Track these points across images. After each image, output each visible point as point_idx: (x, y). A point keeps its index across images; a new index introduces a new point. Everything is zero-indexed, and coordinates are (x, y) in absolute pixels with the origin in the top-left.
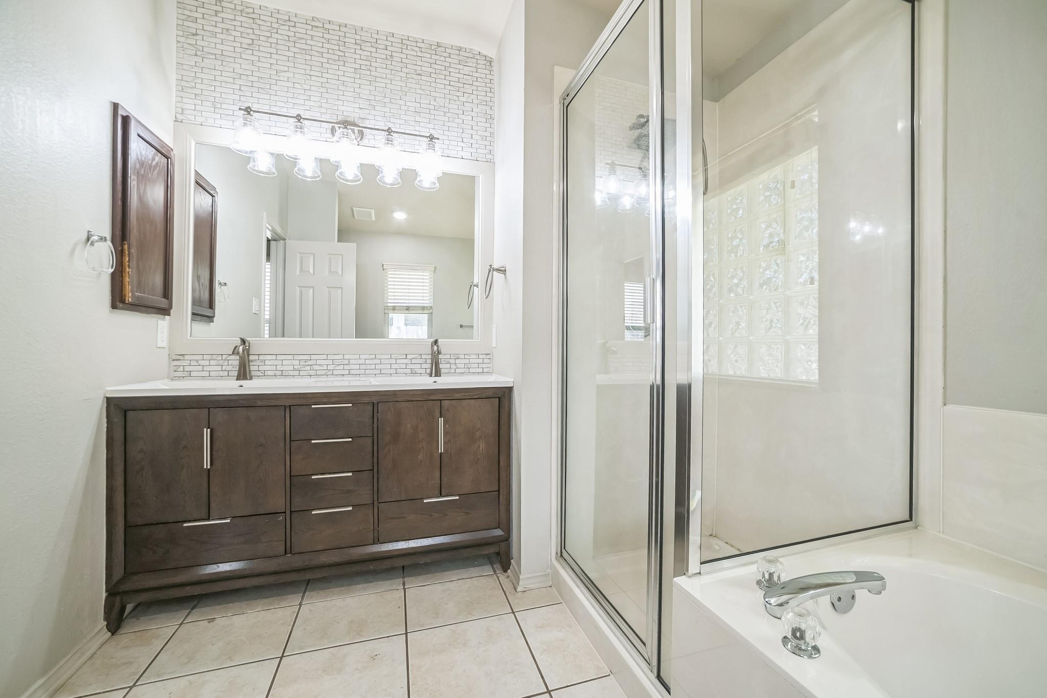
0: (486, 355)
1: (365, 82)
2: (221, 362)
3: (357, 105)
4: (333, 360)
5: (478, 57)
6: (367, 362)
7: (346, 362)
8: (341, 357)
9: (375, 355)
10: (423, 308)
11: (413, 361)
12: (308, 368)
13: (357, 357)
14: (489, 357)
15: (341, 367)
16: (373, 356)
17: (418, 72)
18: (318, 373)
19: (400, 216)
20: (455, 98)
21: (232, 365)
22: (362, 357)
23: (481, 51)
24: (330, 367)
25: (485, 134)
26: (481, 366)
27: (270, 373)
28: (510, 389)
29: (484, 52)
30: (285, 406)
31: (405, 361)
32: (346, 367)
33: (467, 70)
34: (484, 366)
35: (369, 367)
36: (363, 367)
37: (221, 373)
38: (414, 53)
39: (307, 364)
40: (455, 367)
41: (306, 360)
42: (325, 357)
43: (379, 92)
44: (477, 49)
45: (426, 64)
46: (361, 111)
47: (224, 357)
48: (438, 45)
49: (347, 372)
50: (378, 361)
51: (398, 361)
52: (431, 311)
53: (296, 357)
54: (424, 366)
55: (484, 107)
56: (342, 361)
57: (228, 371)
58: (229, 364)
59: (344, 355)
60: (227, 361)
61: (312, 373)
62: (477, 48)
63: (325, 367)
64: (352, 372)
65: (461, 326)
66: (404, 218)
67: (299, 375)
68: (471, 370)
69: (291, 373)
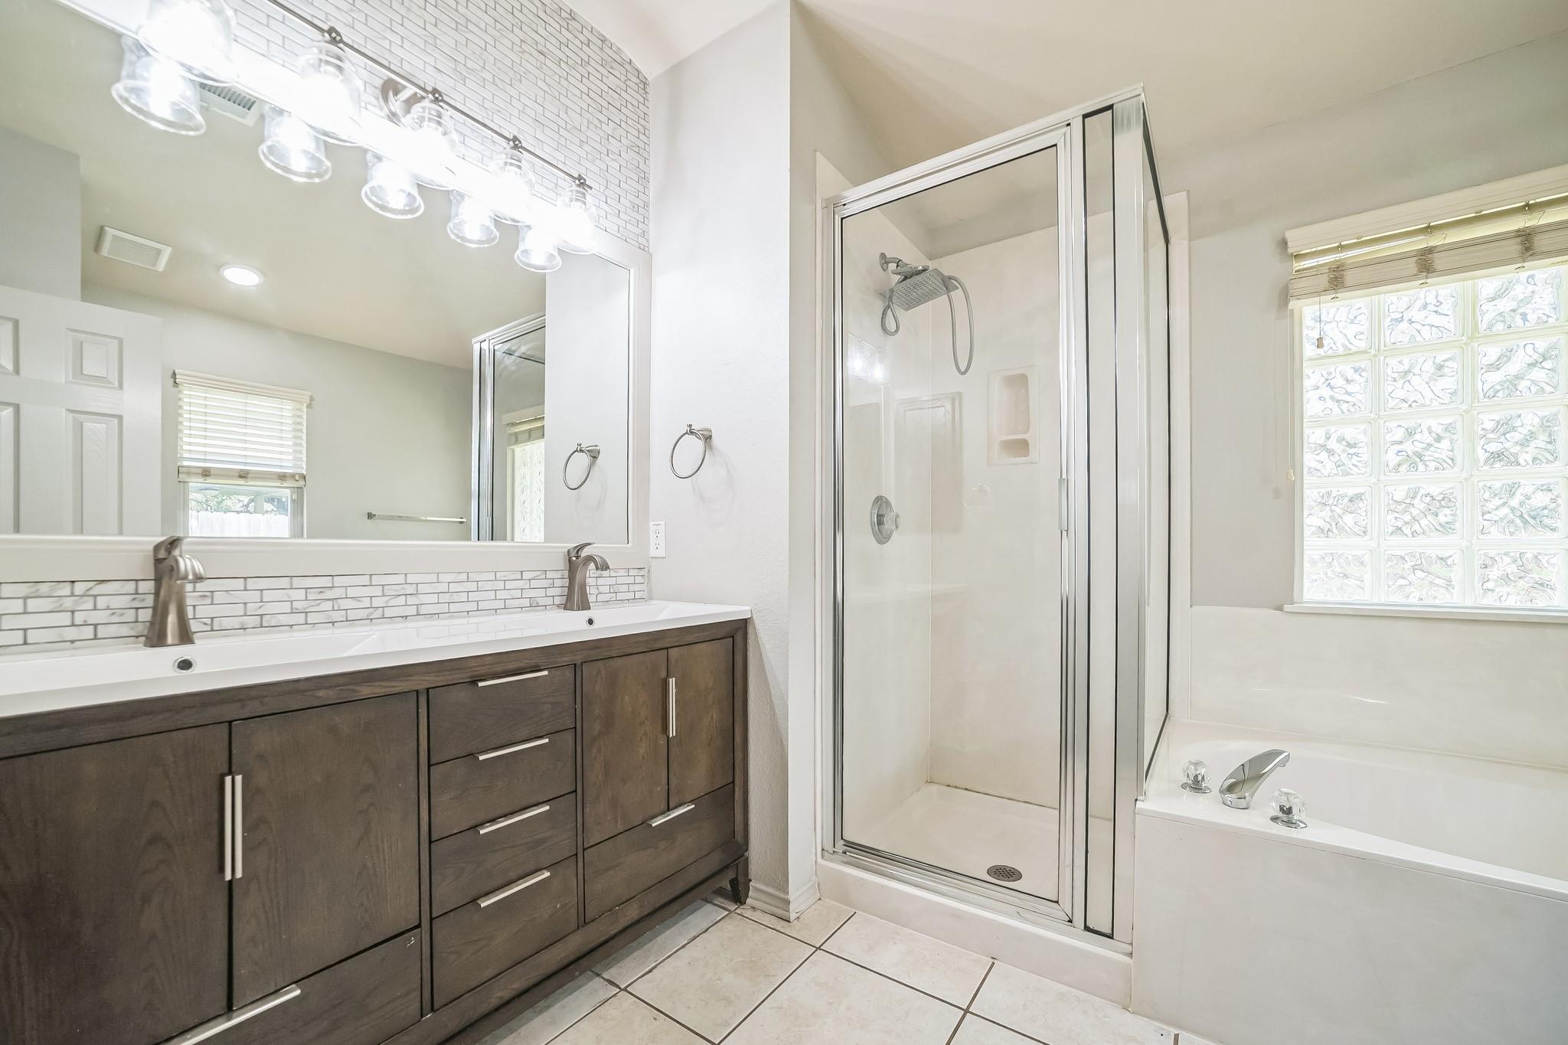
0: (639, 570)
1: (447, 20)
2: (68, 603)
3: (431, 60)
4: (383, 585)
5: (628, 67)
6: (453, 588)
7: (410, 589)
8: (400, 579)
9: (468, 573)
10: (282, 477)
11: (534, 584)
12: (328, 605)
13: (433, 577)
14: (642, 573)
15: (401, 600)
16: (464, 577)
17: (540, 48)
18: (352, 615)
19: (241, 277)
20: (596, 122)
21: (108, 608)
22: (442, 577)
23: (633, 60)
24: (377, 602)
25: (637, 201)
26: (632, 588)
27: (227, 623)
28: (745, 622)
29: (637, 63)
30: (417, 691)
31: (520, 584)
32: (411, 600)
33: (612, 81)
34: (637, 588)
35: (455, 598)
36: (446, 598)
37: (71, 633)
38: (534, 10)
39: (322, 596)
40: (596, 592)
41: (322, 589)
42: (365, 580)
43: (474, 53)
44: (629, 55)
45: (553, 41)
46: (439, 76)
47: (79, 588)
48: (572, 16)
49: (412, 611)
50: (472, 586)
51: (509, 585)
52: (302, 483)
53: (296, 582)
54: (551, 592)
55: (638, 157)
56: (402, 589)
57: (95, 626)
58: (99, 607)
59: (406, 574)
60: (92, 599)
61: (337, 616)
62: (629, 53)
63: (366, 603)
64: (424, 610)
65: (370, 516)
66: (254, 284)
67: (306, 624)
68: (620, 596)
69: (284, 619)
